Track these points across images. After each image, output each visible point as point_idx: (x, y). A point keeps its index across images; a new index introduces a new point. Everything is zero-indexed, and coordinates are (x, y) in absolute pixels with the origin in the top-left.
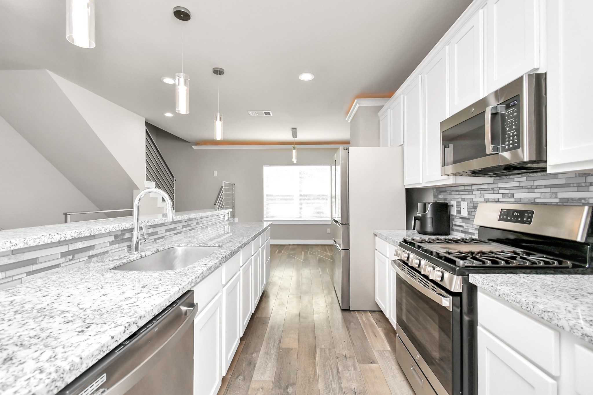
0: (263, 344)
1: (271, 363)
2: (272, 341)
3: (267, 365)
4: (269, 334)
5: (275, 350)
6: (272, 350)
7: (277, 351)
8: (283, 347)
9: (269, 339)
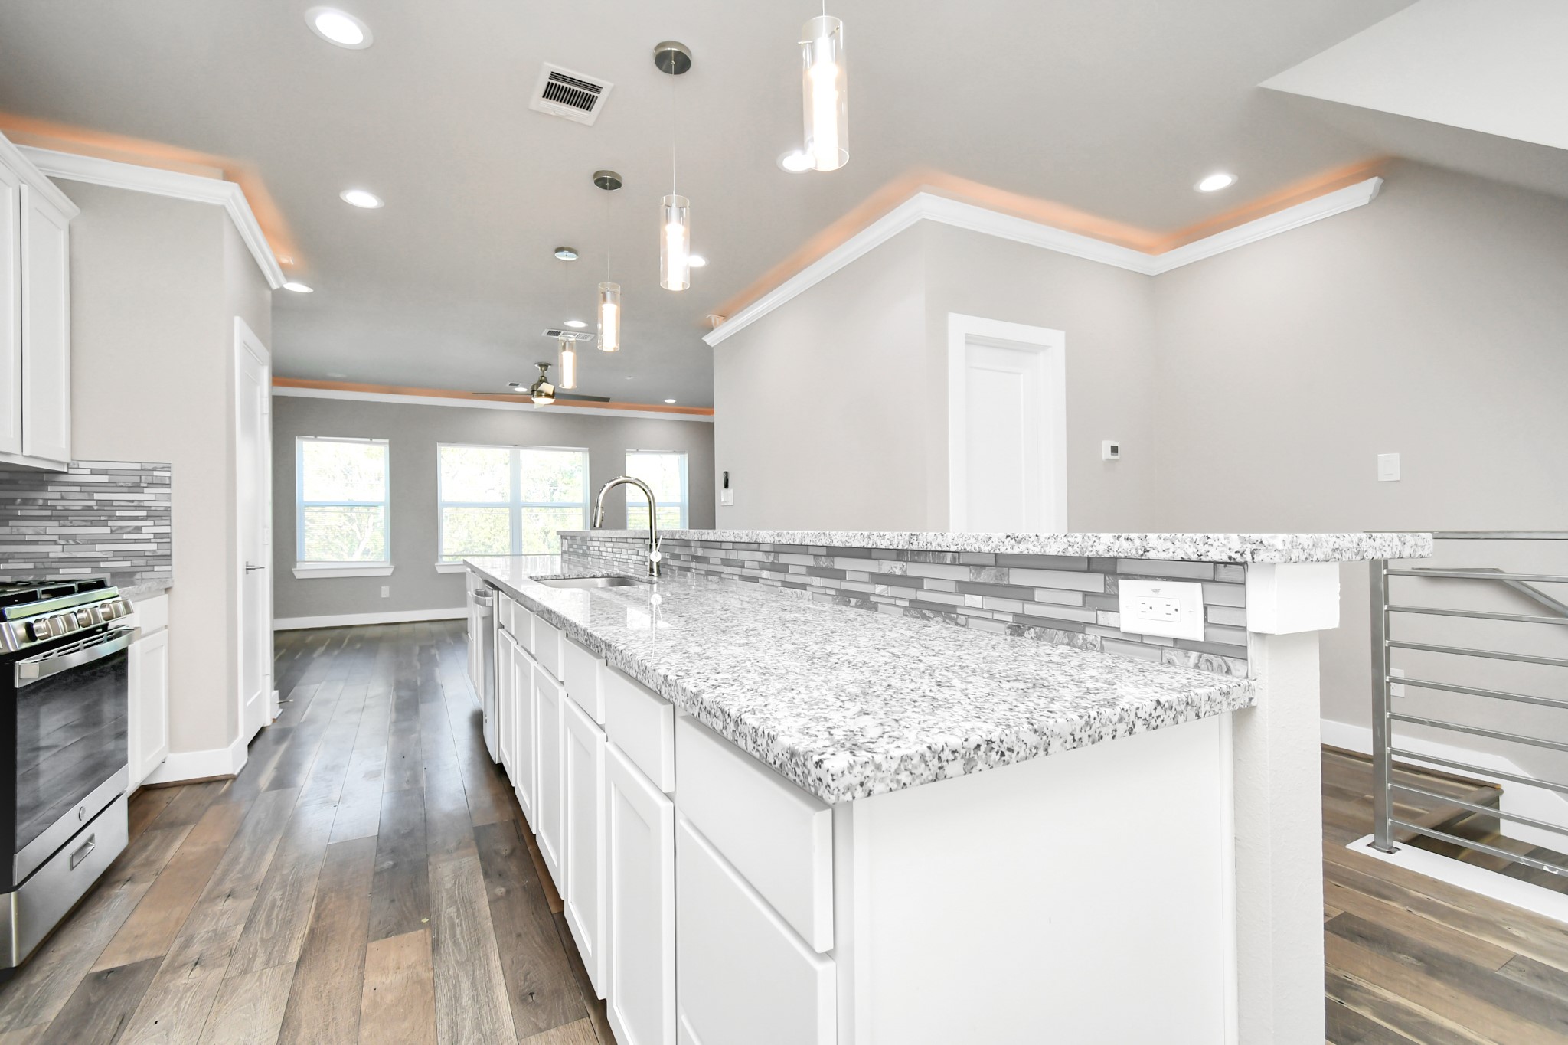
0: (490, 919)
1: (447, 890)
2: (463, 938)
3: (455, 884)
4: (488, 958)
5: (444, 917)
6: (456, 914)
7: (438, 918)
8: (422, 931)
9: (478, 940)
